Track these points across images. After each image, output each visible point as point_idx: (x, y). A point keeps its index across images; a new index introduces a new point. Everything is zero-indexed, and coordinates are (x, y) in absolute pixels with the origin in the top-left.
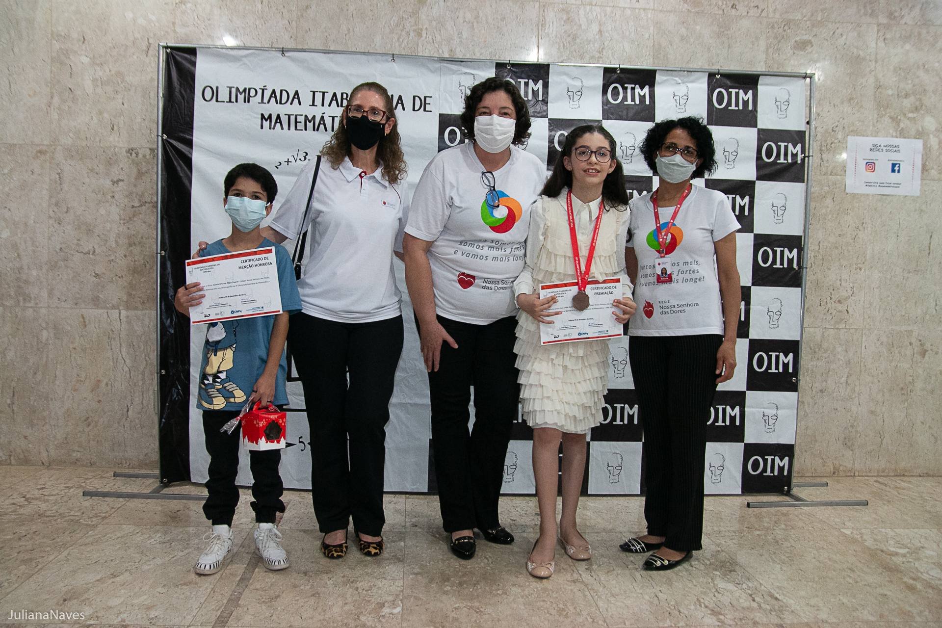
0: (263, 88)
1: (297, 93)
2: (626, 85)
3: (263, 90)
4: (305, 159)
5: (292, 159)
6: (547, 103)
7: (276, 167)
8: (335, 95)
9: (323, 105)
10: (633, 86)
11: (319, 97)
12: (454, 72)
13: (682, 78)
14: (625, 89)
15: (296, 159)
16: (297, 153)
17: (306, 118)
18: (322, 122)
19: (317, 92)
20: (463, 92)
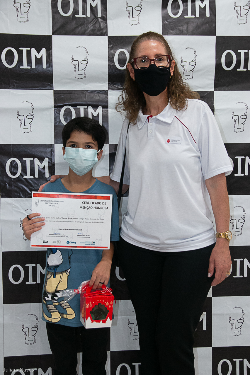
6: (107, 20)
14: (185, 2)
20: (19, 9)
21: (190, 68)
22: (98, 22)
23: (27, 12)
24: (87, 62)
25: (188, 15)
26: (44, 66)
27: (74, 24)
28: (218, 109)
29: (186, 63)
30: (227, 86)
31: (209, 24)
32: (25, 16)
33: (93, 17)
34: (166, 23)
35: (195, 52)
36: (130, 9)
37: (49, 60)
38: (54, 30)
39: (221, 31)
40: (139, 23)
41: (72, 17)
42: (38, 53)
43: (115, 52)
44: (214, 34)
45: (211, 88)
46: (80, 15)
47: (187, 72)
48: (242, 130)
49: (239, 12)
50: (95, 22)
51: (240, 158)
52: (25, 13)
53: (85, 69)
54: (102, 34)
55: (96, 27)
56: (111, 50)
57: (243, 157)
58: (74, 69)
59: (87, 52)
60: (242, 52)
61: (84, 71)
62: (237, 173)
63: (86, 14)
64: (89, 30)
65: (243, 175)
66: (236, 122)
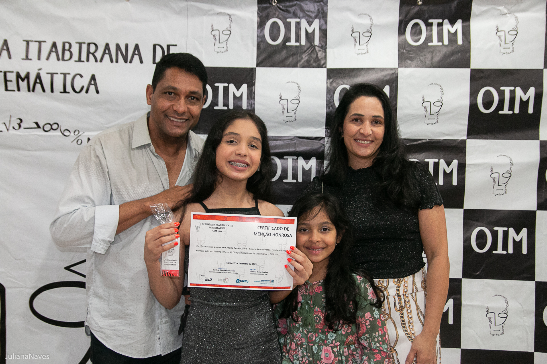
1: (6, 43)
2: (430, 21)
4: (20, 126)
5: (2, 128)
6: (326, 48)
8: (54, 45)
9: (39, 59)
10: (440, 21)
11: (34, 48)
12: (205, 13)
13: (509, 7)
15: (8, 127)
16: (9, 119)
17: (18, 76)
18: (38, 81)
19: (32, 41)
20: (217, 38)
21: (435, 109)
22: (314, 51)
23: (227, 40)
24: (298, 102)
25: (432, 42)
26: (245, 106)
27: (284, 54)
28: (471, 164)
29: (429, 103)
31: (461, 54)
32: (224, 45)
33: (309, 45)
34: (404, 52)
35: (442, 89)
36: (356, 35)
37: (250, 98)
38: (259, 62)
39: (477, 63)
40: (368, 52)
41: (283, 45)
43: (335, 89)
44: (468, 65)
45: (463, 135)
46: (293, 43)
47: (430, 115)
48: (503, 191)
49: (503, 38)
50: (310, 51)
51: (500, 230)
52: (224, 41)
53: (295, 110)
54: (320, 66)
55: (311, 57)
56: (330, 86)
57: (506, 229)
58: (282, 110)
59: (299, 88)
60: (507, 90)
61: (295, 112)
62: (496, 250)
63: (299, 41)
64: (303, 61)
65: (505, 252)
66: (495, 182)
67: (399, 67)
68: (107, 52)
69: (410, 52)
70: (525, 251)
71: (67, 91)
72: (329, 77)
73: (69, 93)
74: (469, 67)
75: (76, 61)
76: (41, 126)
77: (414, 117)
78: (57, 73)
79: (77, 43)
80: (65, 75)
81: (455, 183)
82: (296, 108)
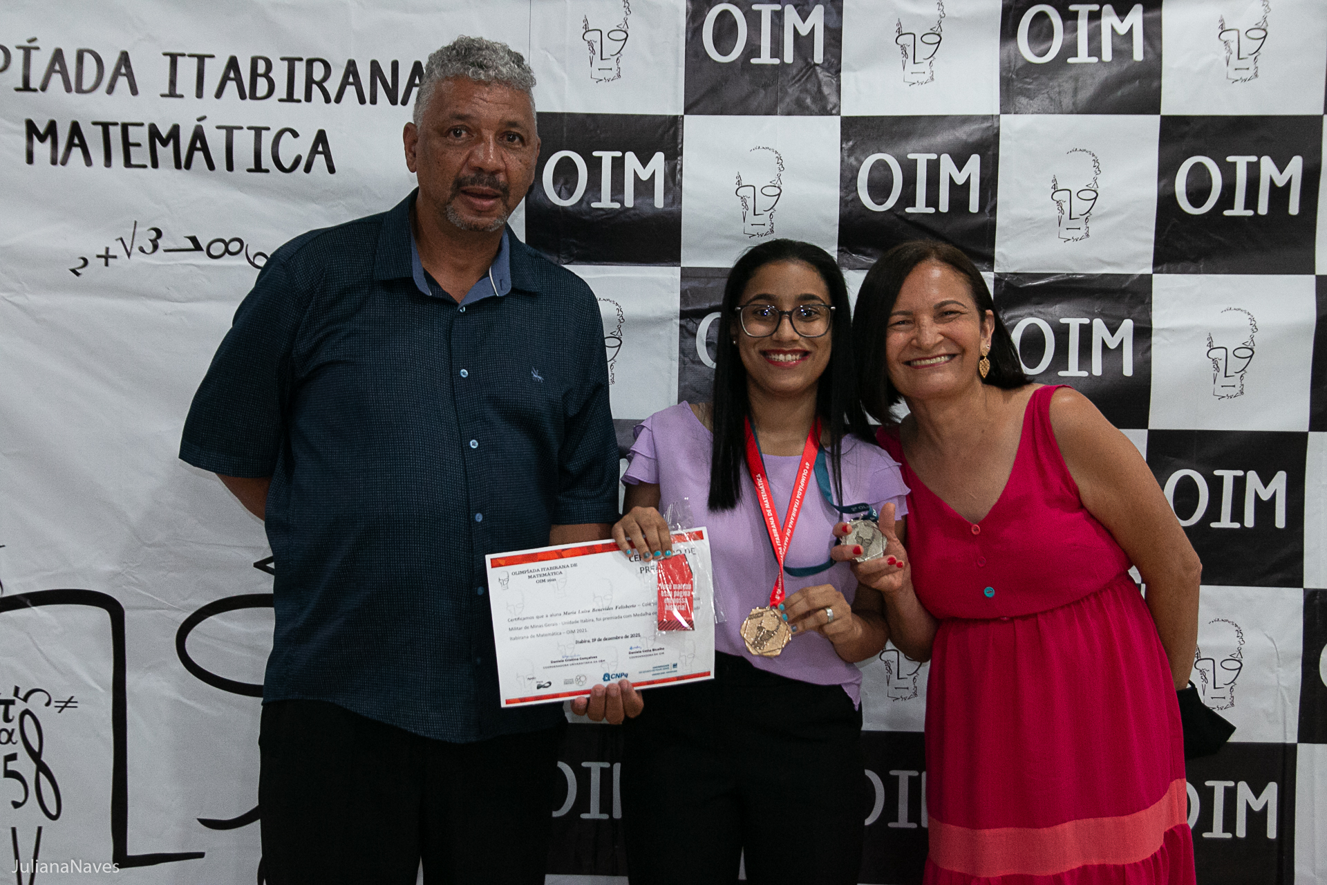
0: (27, 45)
1: (124, 58)
2: (1073, 8)
3: (27, 51)
4: (155, 247)
5: (117, 249)
6: (839, 71)
7: (74, 271)
8: (233, 64)
9: (199, 94)
10: (1096, 7)
11: (187, 69)
14: (1070, 18)
15: (129, 248)
16: (132, 230)
17: (154, 132)
18: (198, 145)
19: (183, 55)
20: (597, 47)
21: (1080, 207)
22: (814, 75)
23: (619, 52)
24: (778, 191)
25: (1077, 57)
26: (659, 201)
27: (745, 85)
28: (1163, 329)
29: (1069, 192)
30: (1195, 261)
31: (1140, 82)
32: (612, 63)
33: (801, 63)
35: (1096, 161)
36: (907, 40)
37: (671, 184)
39: (1175, 102)
40: (932, 79)
41: (743, 63)
42: (644, 162)
43: (861, 163)
45: (1146, 265)
46: (765, 58)
47: (1070, 219)
48: (1237, 390)
49: (1234, 47)
50: (805, 78)
51: (1228, 476)
52: (611, 55)
53: (772, 210)
54: (824, 111)
55: (807, 91)
56: (849, 156)
57: (1240, 473)
58: (741, 209)
59: (780, 161)
60: (1241, 163)
61: (771, 214)
62: (1219, 520)
63: (780, 55)
64: (787, 100)
65: (1237, 525)
66: (1217, 369)
67: (1001, 113)
68: (351, 80)
69: (1028, 80)
70: (1280, 522)
71: (264, 167)
72: (845, 136)
73: (267, 171)
74: (1158, 112)
75: (281, 100)
76: (204, 247)
77: (1036, 225)
78: (241, 128)
79: (283, 59)
80: (258, 131)
81: (1128, 371)
82: (774, 206)
